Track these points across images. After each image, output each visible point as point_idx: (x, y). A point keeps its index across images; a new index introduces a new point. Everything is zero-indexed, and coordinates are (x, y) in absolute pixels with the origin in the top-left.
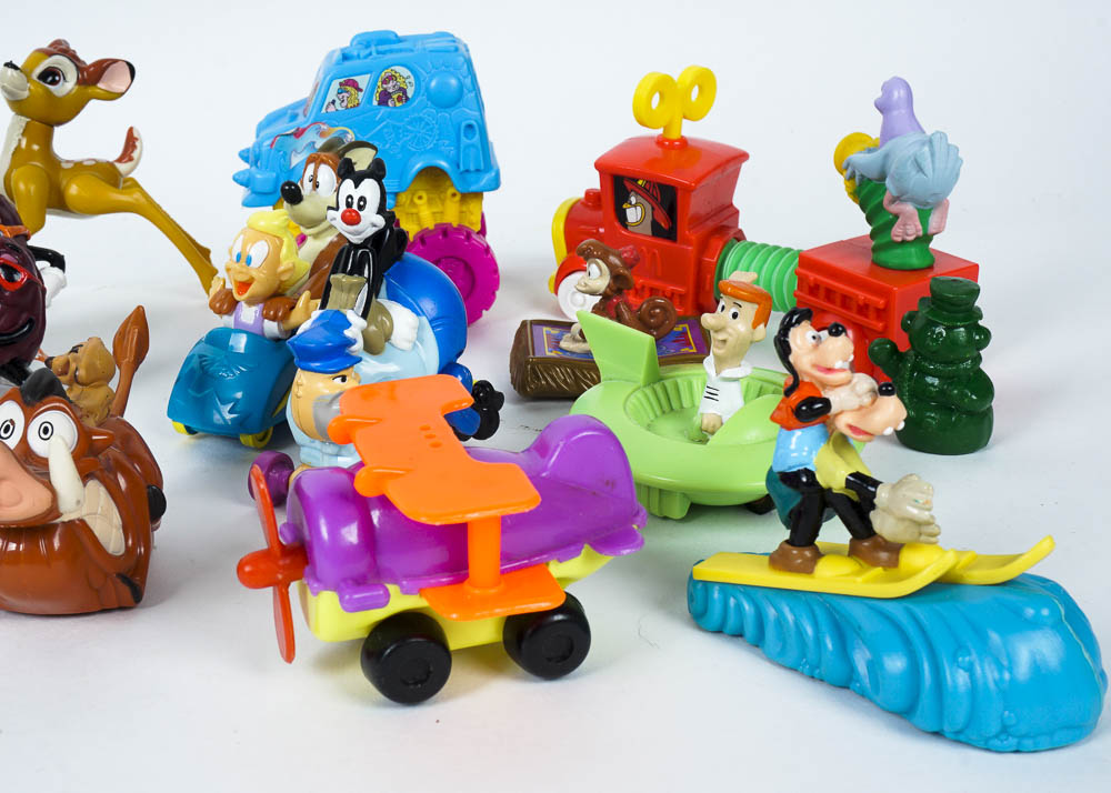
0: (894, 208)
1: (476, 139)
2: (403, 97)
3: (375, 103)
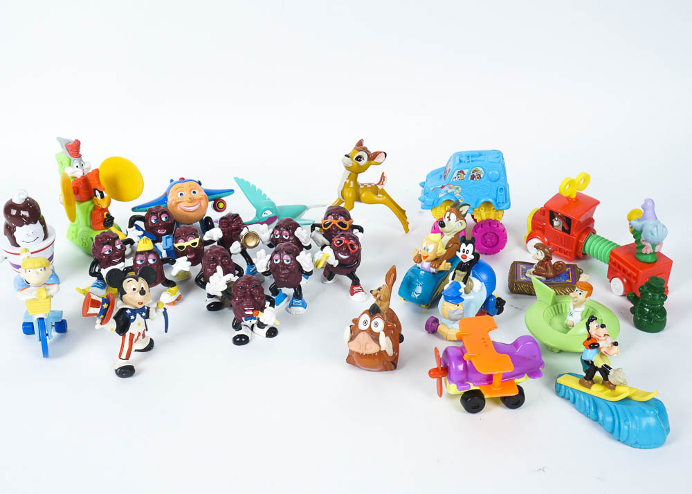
0: (644, 243)
1: (503, 193)
2: (479, 177)
3: (469, 179)
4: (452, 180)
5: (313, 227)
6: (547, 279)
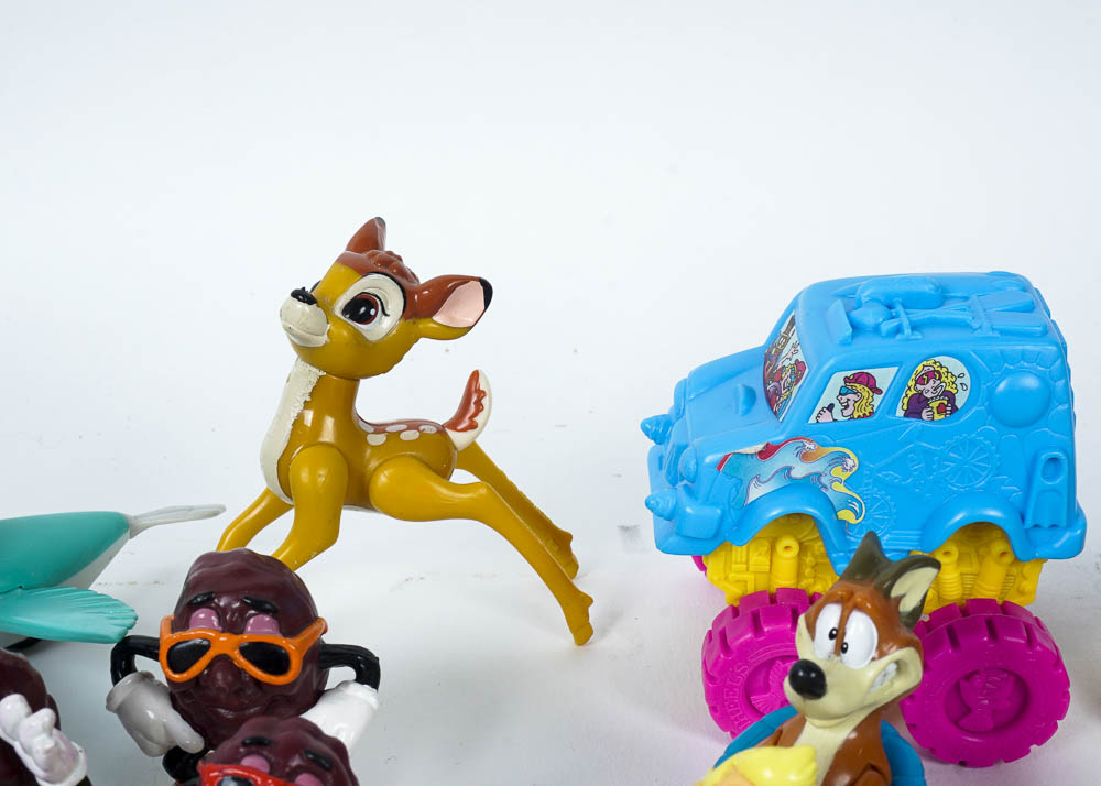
1: (1061, 480)
2: (949, 405)
3: (900, 413)
4: (812, 420)
5: (125, 654)
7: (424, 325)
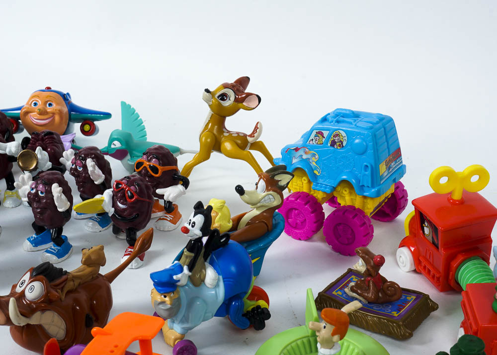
1: (369, 172)
2: (341, 145)
4: (308, 143)
6: (369, 303)
7: (240, 105)
